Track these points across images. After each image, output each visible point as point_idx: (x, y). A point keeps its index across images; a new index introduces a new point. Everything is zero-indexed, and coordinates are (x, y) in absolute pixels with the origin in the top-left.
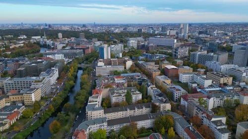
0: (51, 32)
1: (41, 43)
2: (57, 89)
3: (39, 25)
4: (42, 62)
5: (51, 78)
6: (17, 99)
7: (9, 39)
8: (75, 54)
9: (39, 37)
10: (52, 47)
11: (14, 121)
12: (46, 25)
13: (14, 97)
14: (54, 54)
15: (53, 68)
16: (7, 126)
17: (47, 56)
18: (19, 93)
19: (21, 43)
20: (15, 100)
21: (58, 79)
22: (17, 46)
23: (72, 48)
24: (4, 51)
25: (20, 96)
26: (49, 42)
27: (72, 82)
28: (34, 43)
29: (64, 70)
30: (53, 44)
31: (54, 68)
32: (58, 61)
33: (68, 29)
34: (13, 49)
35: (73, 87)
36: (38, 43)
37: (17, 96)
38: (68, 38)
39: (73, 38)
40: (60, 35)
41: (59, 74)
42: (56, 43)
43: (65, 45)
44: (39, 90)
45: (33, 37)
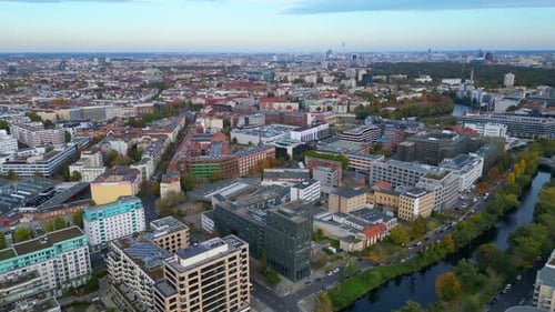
0: (488, 70)
1: (459, 94)
2: (472, 204)
3: (465, 54)
4: (451, 136)
5: (463, 176)
6: (387, 202)
7: (399, 82)
8: (541, 129)
9: (458, 81)
10: (483, 105)
11: (373, 240)
12: (481, 54)
13: (383, 195)
14: (483, 122)
15: (472, 155)
16: (360, 246)
17: (466, 125)
18: (392, 192)
19: (418, 93)
20: (383, 202)
21: (479, 181)
22: (410, 97)
23: (535, 113)
24: (384, 105)
25: (392, 197)
26: (478, 93)
27: (512, 198)
28: (445, 93)
29: (498, 164)
30: (486, 99)
31: (475, 155)
32: (488, 140)
33: (535, 63)
34: (402, 102)
35: (514, 209)
36: (452, 94)
37: (388, 196)
38: (529, 86)
39: (545, 88)
40: (510, 78)
41: (485, 172)
42: (495, 97)
43: (515, 104)
44: (432, 196)
45: (444, 81)
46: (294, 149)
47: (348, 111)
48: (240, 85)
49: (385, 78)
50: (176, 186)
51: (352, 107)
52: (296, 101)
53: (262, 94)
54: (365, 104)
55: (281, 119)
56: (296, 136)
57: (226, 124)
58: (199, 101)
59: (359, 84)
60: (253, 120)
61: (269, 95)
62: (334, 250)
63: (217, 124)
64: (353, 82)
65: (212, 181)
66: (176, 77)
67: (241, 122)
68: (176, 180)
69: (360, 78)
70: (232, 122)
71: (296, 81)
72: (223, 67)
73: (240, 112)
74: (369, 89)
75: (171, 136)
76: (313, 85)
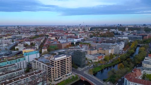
0: (122, 28)
1: (115, 33)
2: (123, 53)
3: (115, 25)
4: (115, 39)
5: (120, 46)
6: (102, 52)
7: (100, 30)
8: (136, 38)
9: (114, 30)
11: (100, 60)
12: (119, 25)
13: (101, 51)
14: (122, 37)
15: (121, 42)
16: (97, 61)
17: (118, 37)
19: (105, 32)
20: (101, 52)
21: (123, 48)
22: (103, 33)
23: (134, 35)
24: (97, 34)
25: (103, 51)
26: (120, 32)
27: (133, 51)
28: (111, 32)
29: (127, 45)
30: (122, 33)
31: (122, 42)
32: (125, 39)
33: (132, 27)
34: (101, 34)
35: (133, 53)
36: (113, 32)
37: (102, 51)
38: (132, 31)
39: (136, 31)
40: (127, 29)
41: (125, 46)
42: (124, 33)
43: (129, 34)
44: (113, 50)
45: (111, 30)
46: (76, 43)
47: (88, 36)
48: (58, 31)
49: (96, 30)
51: (89, 35)
52: (74, 34)
53: (64, 33)
54: (92, 34)
55: (71, 37)
56: (76, 40)
57: (56, 38)
58: (48, 34)
59: (89, 31)
60: (63, 37)
61: (66, 33)
62: (91, 62)
63: (54, 38)
64: (88, 30)
65: (55, 50)
67: (60, 38)
68: (46, 49)
69: (90, 30)
70: (58, 38)
71: (73, 30)
73: (60, 36)
74: (92, 31)
75: (42, 41)
76: (77, 31)
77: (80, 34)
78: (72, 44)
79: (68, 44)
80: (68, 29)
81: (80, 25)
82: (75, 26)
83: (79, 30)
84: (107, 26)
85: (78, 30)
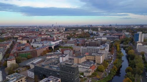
1: (90, 33)
10: (97, 34)
15: (106, 44)
19: (80, 33)
24: (73, 35)
26: (94, 32)
28: (86, 32)
34: (77, 35)
39: (108, 31)
40: (99, 29)
44: (104, 55)
46: (54, 47)
48: (30, 32)
49: (70, 30)
50: (14, 62)
51: (65, 36)
52: (49, 35)
53: (37, 34)
54: (69, 35)
55: (46, 39)
56: (53, 44)
57: (28, 42)
58: (16, 36)
60: (37, 40)
61: (40, 34)
63: (25, 42)
64: (63, 31)
65: (28, 59)
66: (6, 31)
67: (33, 41)
68: (14, 59)
70: (30, 41)
72: (22, 29)
73: (32, 38)
75: (8, 46)
76: (52, 32)
77: (56, 35)
78: (50, 48)
79: (45, 49)
80: (40, 30)
81: (53, 25)
82: (48, 26)
83: (53, 31)
84: (78, 27)
85: (51, 30)
